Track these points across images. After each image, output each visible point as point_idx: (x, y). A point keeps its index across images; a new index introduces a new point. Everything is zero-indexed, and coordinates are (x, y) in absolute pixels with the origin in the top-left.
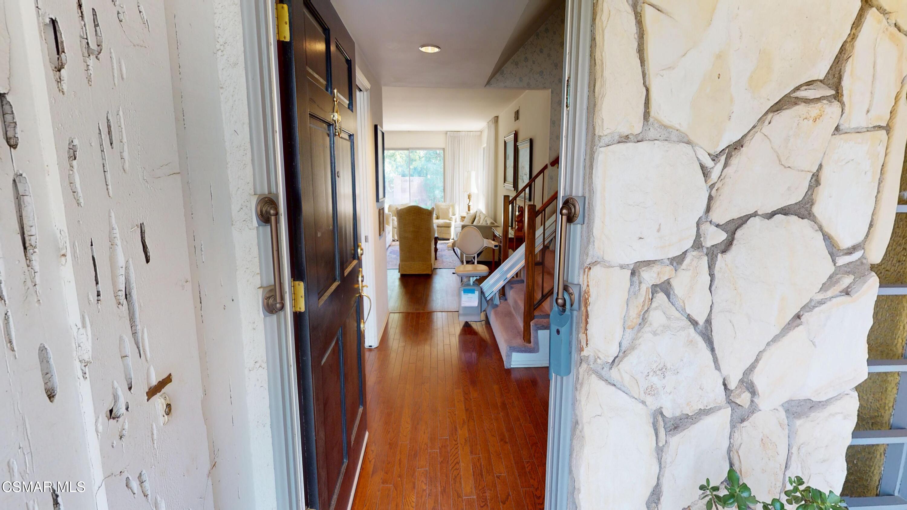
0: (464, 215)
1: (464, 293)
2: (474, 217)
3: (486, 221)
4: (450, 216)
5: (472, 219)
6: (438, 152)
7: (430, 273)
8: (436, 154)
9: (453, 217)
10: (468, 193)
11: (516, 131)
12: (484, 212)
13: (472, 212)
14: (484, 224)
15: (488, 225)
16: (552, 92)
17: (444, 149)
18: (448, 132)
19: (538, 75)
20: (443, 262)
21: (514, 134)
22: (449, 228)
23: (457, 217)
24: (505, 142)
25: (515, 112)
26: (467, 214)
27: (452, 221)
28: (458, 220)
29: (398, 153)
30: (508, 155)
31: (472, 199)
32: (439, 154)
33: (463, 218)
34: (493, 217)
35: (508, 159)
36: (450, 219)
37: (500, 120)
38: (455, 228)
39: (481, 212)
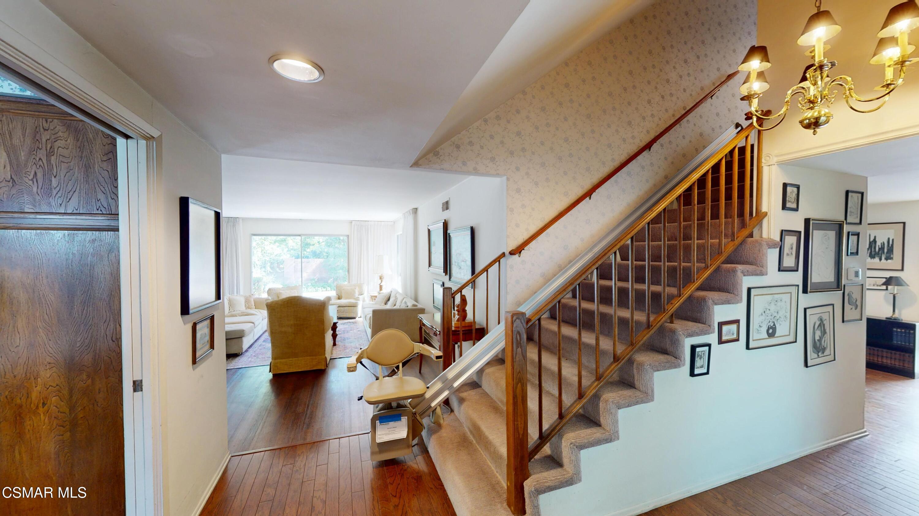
0: (376, 294)
1: (380, 422)
2: (388, 297)
3: (406, 303)
4: (357, 295)
5: (386, 299)
6: (342, 238)
7: (323, 368)
8: (340, 240)
9: (360, 297)
10: (380, 274)
11: (445, 220)
12: (400, 291)
13: (386, 291)
14: (403, 307)
15: (409, 307)
16: (508, 179)
17: (348, 236)
18: (353, 222)
19: (489, 160)
20: (345, 348)
21: (444, 223)
22: (355, 308)
23: (366, 296)
24: (429, 230)
25: (443, 204)
26: (379, 293)
27: (359, 300)
28: (368, 301)
29: (289, 239)
30: (434, 242)
31: (384, 280)
32: (343, 240)
33: (374, 298)
34: (413, 296)
35: (434, 245)
36: (358, 299)
37: (419, 212)
38: (363, 308)
39: (398, 292)
